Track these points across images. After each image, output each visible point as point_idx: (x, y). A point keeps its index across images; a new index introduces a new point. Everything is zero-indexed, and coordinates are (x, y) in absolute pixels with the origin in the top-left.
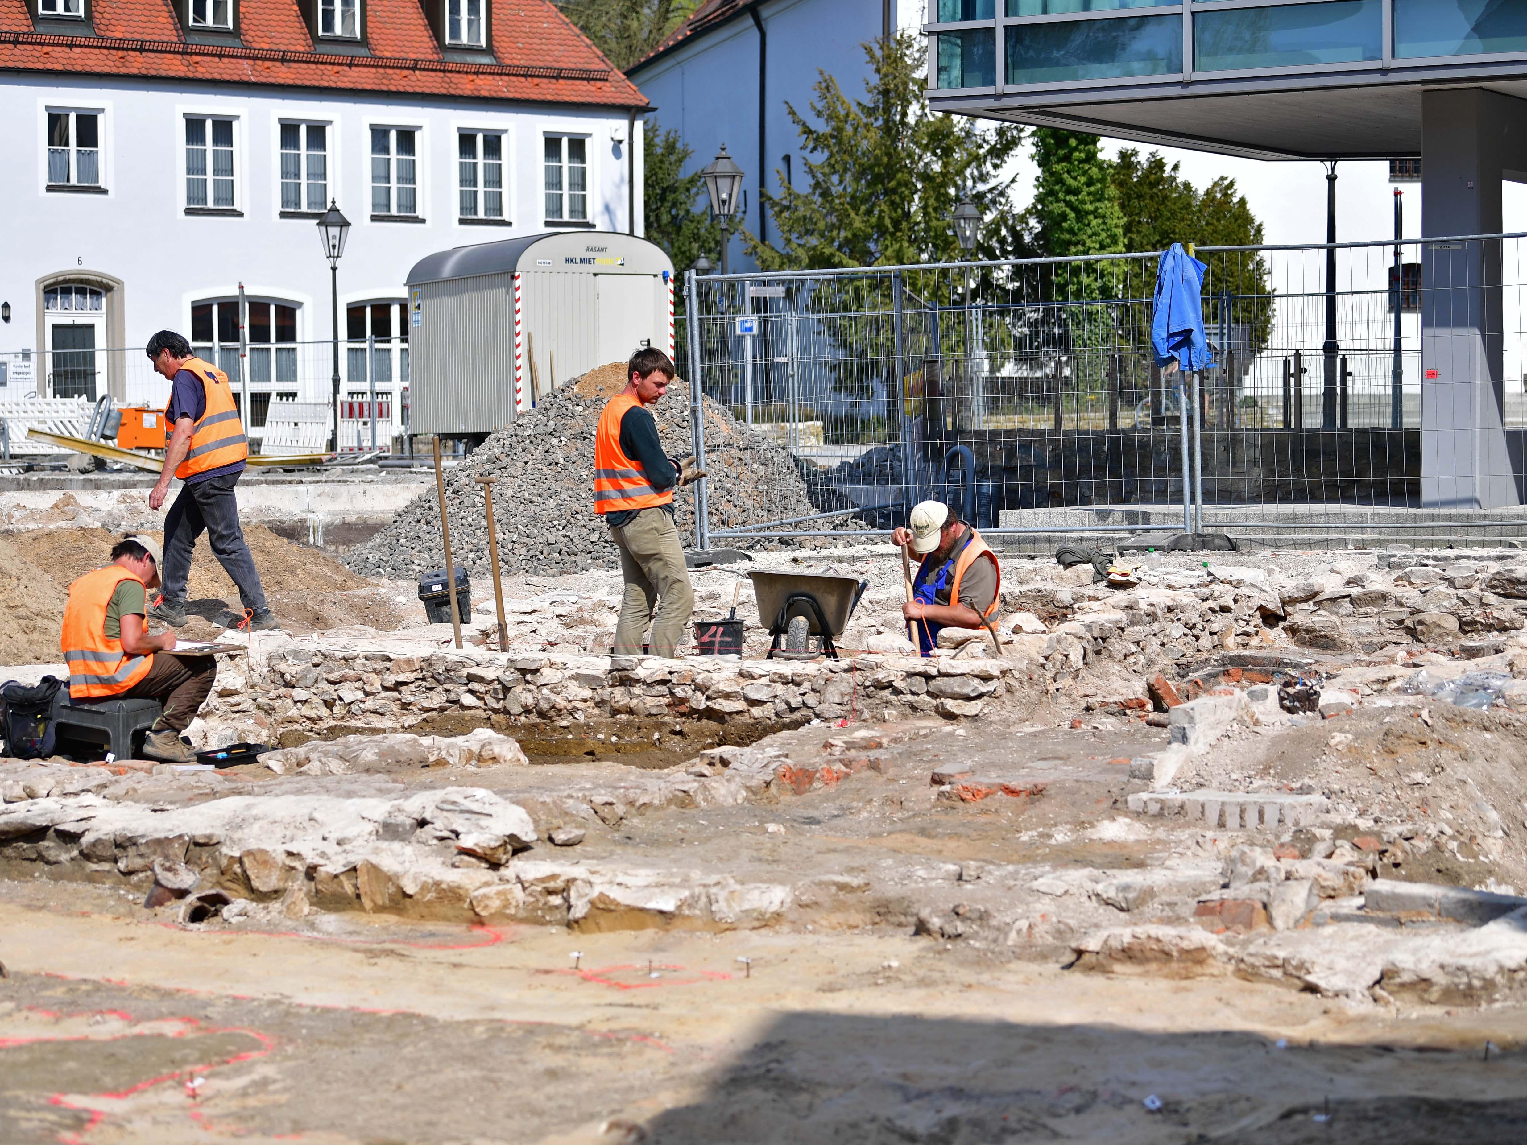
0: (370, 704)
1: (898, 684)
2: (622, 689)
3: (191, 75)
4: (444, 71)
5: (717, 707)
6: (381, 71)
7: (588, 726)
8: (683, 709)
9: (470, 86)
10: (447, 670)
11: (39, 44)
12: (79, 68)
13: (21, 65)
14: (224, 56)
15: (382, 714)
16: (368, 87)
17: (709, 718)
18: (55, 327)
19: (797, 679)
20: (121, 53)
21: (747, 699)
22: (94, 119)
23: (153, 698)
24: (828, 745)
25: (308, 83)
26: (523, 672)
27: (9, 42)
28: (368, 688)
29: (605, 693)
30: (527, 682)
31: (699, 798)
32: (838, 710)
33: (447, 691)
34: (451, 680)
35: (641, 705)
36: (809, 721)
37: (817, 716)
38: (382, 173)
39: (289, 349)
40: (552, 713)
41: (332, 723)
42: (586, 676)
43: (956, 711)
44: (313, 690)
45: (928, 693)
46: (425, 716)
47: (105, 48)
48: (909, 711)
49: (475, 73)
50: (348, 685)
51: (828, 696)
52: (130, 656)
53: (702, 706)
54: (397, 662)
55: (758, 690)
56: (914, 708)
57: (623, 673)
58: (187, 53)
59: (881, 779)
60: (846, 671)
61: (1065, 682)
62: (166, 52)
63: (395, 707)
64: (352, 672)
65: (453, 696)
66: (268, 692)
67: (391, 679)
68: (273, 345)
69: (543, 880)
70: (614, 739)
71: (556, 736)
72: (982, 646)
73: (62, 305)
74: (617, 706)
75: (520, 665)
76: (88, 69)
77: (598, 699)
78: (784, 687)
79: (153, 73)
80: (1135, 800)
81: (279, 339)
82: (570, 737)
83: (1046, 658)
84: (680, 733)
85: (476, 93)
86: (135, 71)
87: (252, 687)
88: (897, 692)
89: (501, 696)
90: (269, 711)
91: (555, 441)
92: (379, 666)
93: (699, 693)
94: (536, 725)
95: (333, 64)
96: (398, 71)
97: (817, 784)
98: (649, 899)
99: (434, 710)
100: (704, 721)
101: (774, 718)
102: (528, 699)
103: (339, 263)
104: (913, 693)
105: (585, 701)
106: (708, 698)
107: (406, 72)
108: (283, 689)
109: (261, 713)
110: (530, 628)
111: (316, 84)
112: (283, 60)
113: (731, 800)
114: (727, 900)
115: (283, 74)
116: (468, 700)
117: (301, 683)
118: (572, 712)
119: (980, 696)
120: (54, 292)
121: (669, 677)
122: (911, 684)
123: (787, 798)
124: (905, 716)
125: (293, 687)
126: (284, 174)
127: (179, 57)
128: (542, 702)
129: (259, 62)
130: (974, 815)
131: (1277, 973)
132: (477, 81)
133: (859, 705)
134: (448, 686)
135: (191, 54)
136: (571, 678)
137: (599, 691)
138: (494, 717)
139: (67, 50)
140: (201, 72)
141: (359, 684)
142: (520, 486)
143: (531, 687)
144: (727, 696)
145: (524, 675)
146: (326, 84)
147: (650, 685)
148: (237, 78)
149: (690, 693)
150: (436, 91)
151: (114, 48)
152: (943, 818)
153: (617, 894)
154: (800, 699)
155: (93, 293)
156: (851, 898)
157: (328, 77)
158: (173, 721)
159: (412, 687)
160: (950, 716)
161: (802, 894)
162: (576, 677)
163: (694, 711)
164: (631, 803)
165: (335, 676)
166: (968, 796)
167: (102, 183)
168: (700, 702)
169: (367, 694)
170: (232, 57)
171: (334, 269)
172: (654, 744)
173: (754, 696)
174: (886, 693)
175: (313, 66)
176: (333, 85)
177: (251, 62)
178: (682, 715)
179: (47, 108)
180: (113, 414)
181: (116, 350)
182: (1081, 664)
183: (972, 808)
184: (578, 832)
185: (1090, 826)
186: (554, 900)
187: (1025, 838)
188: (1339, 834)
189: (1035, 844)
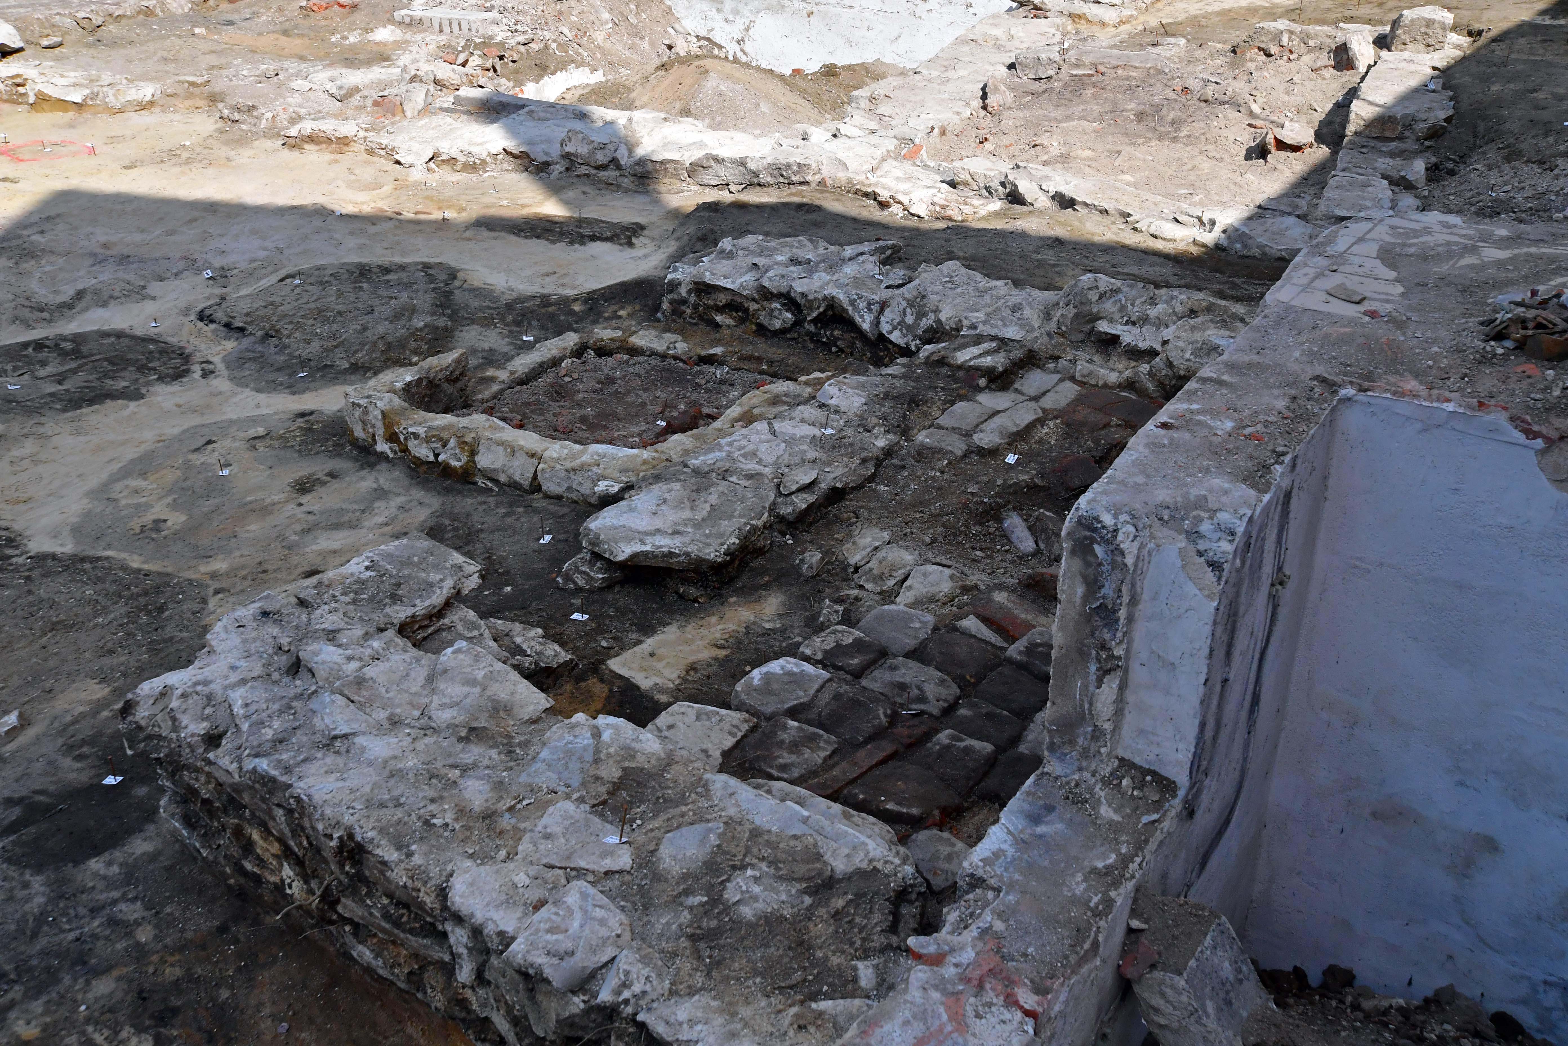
31: (158, 11)
69: (12, 77)
80: (399, 14)
98: (67, 94)
113: (180, 11)
114: (115, 95)
130: (320, 21)
131: (383, 152)
152: (301, 22)
153: (49, 90)
156: (197, 91)
161: (166, 88)
164: (111, 15)
166: (316, 9)
183: (318, 16)
184: (58, 39)
185: (372, 31)
186: (21, 90)
187: (333, 39)
188: (477, 46)
189: (334, 45)
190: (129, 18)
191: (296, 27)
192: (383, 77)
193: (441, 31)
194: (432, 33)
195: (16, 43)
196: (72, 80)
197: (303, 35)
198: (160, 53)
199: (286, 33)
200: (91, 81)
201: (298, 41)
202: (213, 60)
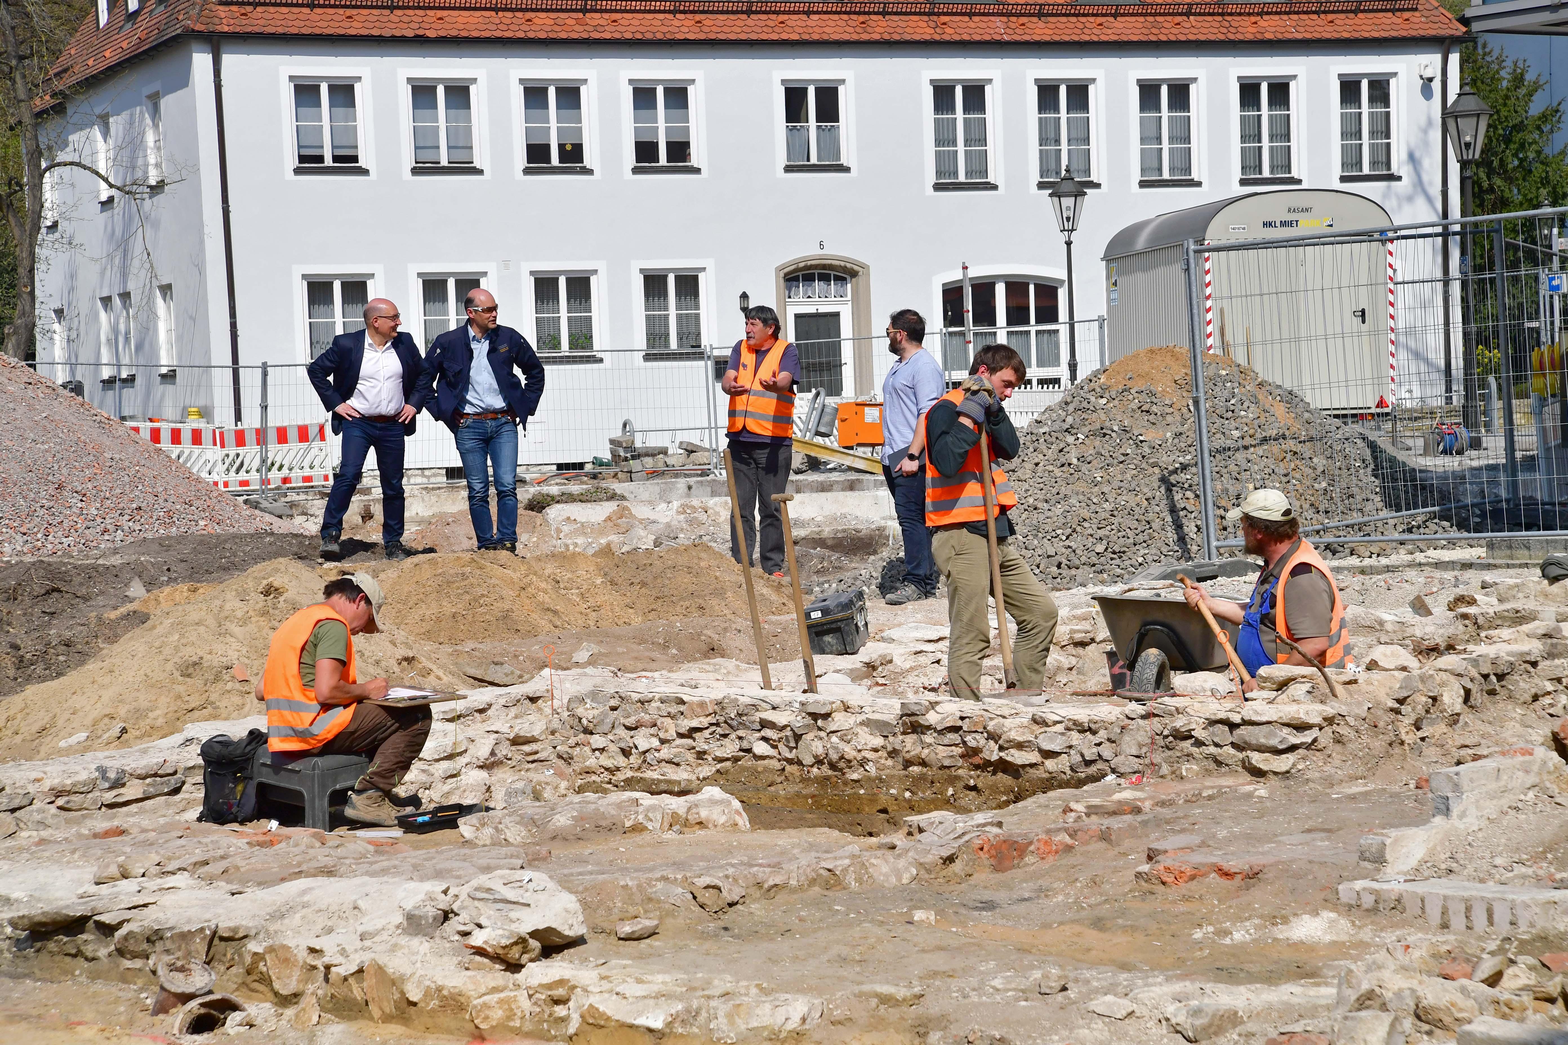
0: (666, 752)
1: (1199, 733)
2: (914, 736)
3: (937, 37)
4: (1222, 14)
5: (1009, 759)
6: (1151, 19)
7: (880, 779)
8: (976, 760)
9: (1252, 30)
10: (740, 715)
11: (775, 12)
12: (816, 37)
13: (754, 37)
14: (975, 14)
15: (678, 765)
16: (1135, 38)
17: (1004, 771)
18: (798, 317)
19: (1093, 726)
20: (862, 18)
21: (1040, 751)
22: (835, 91)
23: (358, 753)
24: (1067, 810)
25: (1067, 38)
26: (815, 716)
27: (742, 12)
28: (662, 735)
29: (895, 742)
30: (820, 729)
31: (851, 880)
32: (1135, 764)
33: (740, 738)
34: (743, 725)
35: (933, 755)
36: (1104, 775)
37: (1114, 771)
38: (1153, 133)
39: (1049, 332)
40: (842, 764)
41: (630, 774)
42: (877, 722)
43: (1264, 767)
44: (610, 737)
45: (1233, 745)
46: (719, 766)
47: (845, 13)
48: (1213, 766)
49: (1258, 14)
50: (643, 731)
51: (1124, 747)
52: (326, 707)
53: (994, 757)
54: (691, 704)
55: (1051, 740)
56: (1219, 763)
57: (913, 719)
58: (934, 14)
59: (1111, 853)
60: (1143, 717)
61: (1435, 729)
62: (911, 13)
63: (691, 757)
64: (647, 717)
65: (745, 745)
66: (568, 738)
67: (686, 724)
68: (1033, 328)
69: (550, 986)
70: (907, 794)
71: (849, 791)
72: (1307, 687)
73: (805, 293)
74: (908, 756)
75: (811, 709)
76: (826, 37)
77: (890, 749)
78: (1081, 736)
79: (896, 37)
80: (1347, 890)
81: (1038, 321)
82: (862, 792)
83: (1401, 701)
84: (974, 788)
85: (1259, 37)
86: (876, 37)
87: (553, 733)
88: (1199, 743)
89: (793, 744)
90: (568, 759)
91: (1070, 439)
92: (674, 709)
93: (992, 743)
94: (827, 778)
95: (1096, 15)
96: (1169, 18)
97: (1029, 859)
98: (640, 1014)
99: (727, 759)
100: (1000, 775)
101: (1069, 772)
102: (818, 748)
103: (1074, 236)
104: (1217, 745)
105: (876, 750)
106: (1001, 748)
107: (1178, 19)
108: (582, 736)
109: (561, 763)
110: (932, 658)
111: (1076, 38)
112: (1040, 15)
113: (893, 880)
114: (730, 1016)
115: (1040, 30)
116: (761, 748)
117: (599, 729)
118: (863, 763)
119: (1293, 748)
120: (796, 279)
121: (960, 723)
122: (1213, 734)
123: (983, 876)
124: (1208, 772)
125: (592, 733)
126: (1042, 141)
127: (926, 18)
128: (831, 752)
129: (1014, 19)
130: (1174, 902)
132: (1262, 23)
133: (1157, 758)
134: (741, 733)
135: (939, 14)
136: (862, 723)
137: (891, 739)
138: (788, 768)
139: (804, 17)
140: (949, 34)
141: (653, 730)
142: (1027, 491)
143: (823, 734)
144: (1020, 746)
145: (816, 720)
146: (1087, 38)
147: (941, 732)
148: (987, 38)
149: (982, 742)
150: (1212, 37)
151: (855, 13)
152: (1136, 903)
153: (611, 1007)
154: (1095, 750)
155: (838, 279)
156: (893, 1014)
157: (1090, 29)
158: (375, 779)
159: (706, 733)
160: (1258, 773)
161: (837, 1008)
162: (867, 723)
163: (988, 763)
165: (631, 721)
166: (1169, 879)
167: (844, 161)
168: (992, 753)
169: (663, 742)
170: (984, 14)
171: (1069, 244)
172: (948, 801)
173: (1047, 746)
174: (1187, 744)
175: (1073, 19)
176: (1095, 39)
177: (1005, 19)
178: (977, 767)
179: (783, 82)
180: (827, 410)
181: (862, 339)
182: (1458, 707)
183: (1172, 893)
184: (648, 923)
185: (1285, 920)
186: (560, 1011)
187: (1198, 935)
188: (1524, 947)
189: (1199, 945)
190: (793, 891)
191: (1123, 913)
192: (1295, 1000)
193: (1445, 926)
194: (1425, 930)
195: (572, 927)
196: (655, 988)
197: (1134, 928)
198: (836, 950)
199: (1098, 924)
200: (691, 989)
201: (1121, 939)
202: (939, 961)
